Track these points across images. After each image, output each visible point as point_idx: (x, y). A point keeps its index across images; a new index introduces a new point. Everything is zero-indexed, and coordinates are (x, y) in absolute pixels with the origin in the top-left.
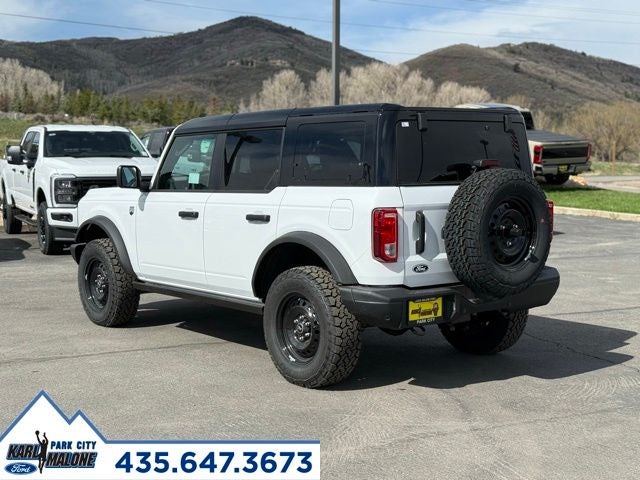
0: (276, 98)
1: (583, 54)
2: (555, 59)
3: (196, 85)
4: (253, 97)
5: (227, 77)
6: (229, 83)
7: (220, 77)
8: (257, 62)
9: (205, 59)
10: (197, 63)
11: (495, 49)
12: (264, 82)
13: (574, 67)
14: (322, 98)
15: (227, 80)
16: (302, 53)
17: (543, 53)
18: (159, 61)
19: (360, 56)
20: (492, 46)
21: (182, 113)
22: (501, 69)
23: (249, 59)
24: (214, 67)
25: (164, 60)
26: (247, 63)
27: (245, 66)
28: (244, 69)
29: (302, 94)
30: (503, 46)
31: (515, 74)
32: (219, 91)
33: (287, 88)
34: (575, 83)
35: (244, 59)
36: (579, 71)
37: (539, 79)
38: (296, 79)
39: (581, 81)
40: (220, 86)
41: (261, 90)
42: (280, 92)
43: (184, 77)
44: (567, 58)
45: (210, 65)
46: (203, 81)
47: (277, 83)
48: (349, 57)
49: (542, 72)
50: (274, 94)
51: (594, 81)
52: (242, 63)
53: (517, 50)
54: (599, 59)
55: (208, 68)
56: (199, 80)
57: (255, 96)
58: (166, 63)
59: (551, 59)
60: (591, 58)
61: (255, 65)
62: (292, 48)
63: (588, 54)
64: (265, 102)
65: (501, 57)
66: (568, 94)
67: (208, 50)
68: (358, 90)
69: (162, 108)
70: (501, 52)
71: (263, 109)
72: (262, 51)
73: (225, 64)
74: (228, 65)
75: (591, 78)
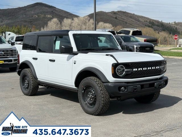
0: (52, 26)
1: (134, 14)
2: (126, 15)
3: (24, 22)
4: (45, 26)
5: (34, 20)
6: (34, 22)
7: (32, 20)
8: (42, 16)
9: (27, 15)
10: (24, 16)
11: (110, 13)
12: (48, 22)
13: (132, 18)
14: (65, 26)
15: (34, 21)
16: (56, 13)
17: (123, 14)
18: (13, 15)
19: (72, 14)
20: (109, 12)
21: (25, 31)
22: (112, 18)
23: (40, 15)
24: (30, 17)
25: (14, 15)
26: (40, 16)
27: (39, 17)
28: (39, 18)
29: (59, 25)
30: (112, 12)
31: (116, 20)
32: (31, 24)
33: (55, 23)
34: (132, 22)
35: (39, 15)
36: (133, 19)
37: (122, 21)
38: (58, 21)
39: (133, 21)
40: (32, 23)
41: (47, 24)
42: (53, 25)
43: (21, 20)
44: (129, 15)
45: (28, 16)
46: (26, 21)
47: (52, 22)
48: (69, 14)
49: (123, 19)
50: (51, 25)
51: (137, 22)
52: (38, 16)
53: (116, 13)
54: (138, 15)
55: (28, 17)
56: (25, 21)
57: (46, 26)
58: (15, 16)
59: (125, 15)
60: (136, 15)
61: (42, 17)
62: (52, 12)
63: (135, 14)
64: (49, 28)
65: (112, 15)
66: (130, 25)
67: (28, 12)
68: (76, 24)
69: (18, 29)
70: (112, 14)
71: (48, 30)
72: (44, 13)
73: (33, 16)
74: (34, 16)
75: (136, 21)
